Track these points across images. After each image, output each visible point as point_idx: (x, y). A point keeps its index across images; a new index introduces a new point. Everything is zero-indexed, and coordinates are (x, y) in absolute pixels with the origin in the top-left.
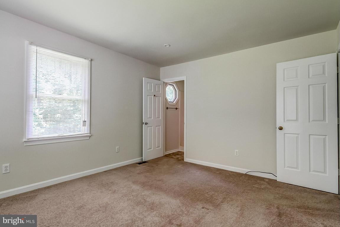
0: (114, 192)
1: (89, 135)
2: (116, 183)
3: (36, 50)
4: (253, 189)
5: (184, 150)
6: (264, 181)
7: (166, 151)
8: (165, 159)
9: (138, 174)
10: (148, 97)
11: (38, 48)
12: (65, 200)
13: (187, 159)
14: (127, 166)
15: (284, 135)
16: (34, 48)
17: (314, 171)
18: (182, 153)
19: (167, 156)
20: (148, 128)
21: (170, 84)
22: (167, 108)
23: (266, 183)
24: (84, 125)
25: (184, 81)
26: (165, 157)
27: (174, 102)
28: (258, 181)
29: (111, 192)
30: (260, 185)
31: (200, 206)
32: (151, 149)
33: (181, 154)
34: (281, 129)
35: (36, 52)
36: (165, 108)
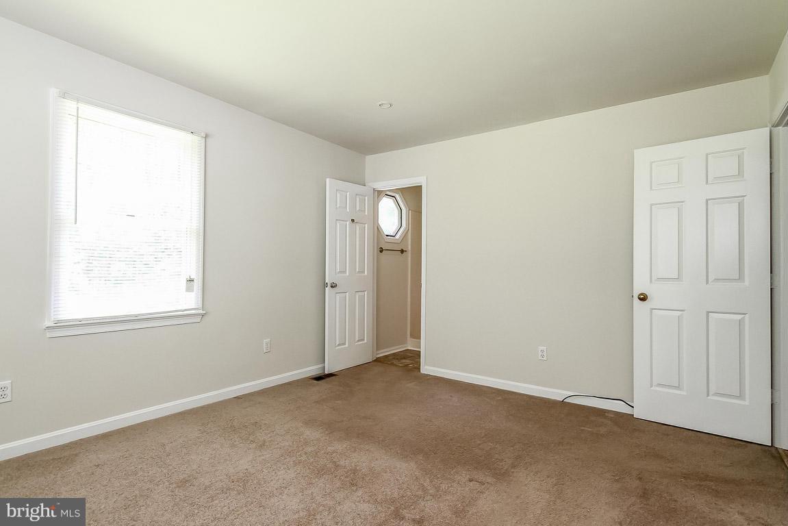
0: (262, 446)
1: (201, 312)
2: (265, 424)
3: (76, 110)
4: (582, 435)
5: (420, 348)
6: (606, 417)
7: (377, 350)
8: (378, 369)
9: (315, 402)
10: (338, 224)
11: (83, 107)
12: (147, 464)
13: (426, 367)
14: (289, 384)
15: (651, 312)
16: (70, 106)
17: (717, 394)
18: (416, 355)
19: (380, 362)
20: (338, 296)
21: (388, 193)
22: (381, 250)
23: (610, 422)
24: (189, 289)
25: (420, 187)
26: (376, 363)
27: (397, 237)
28: (593, 418)
29: (254, 445)
30: (596, 426)
31: (463, 475)
32: (344, 344)
33: (414, 357)
34: (643, 298)
35: (75, 114)
36: (376, 250)
